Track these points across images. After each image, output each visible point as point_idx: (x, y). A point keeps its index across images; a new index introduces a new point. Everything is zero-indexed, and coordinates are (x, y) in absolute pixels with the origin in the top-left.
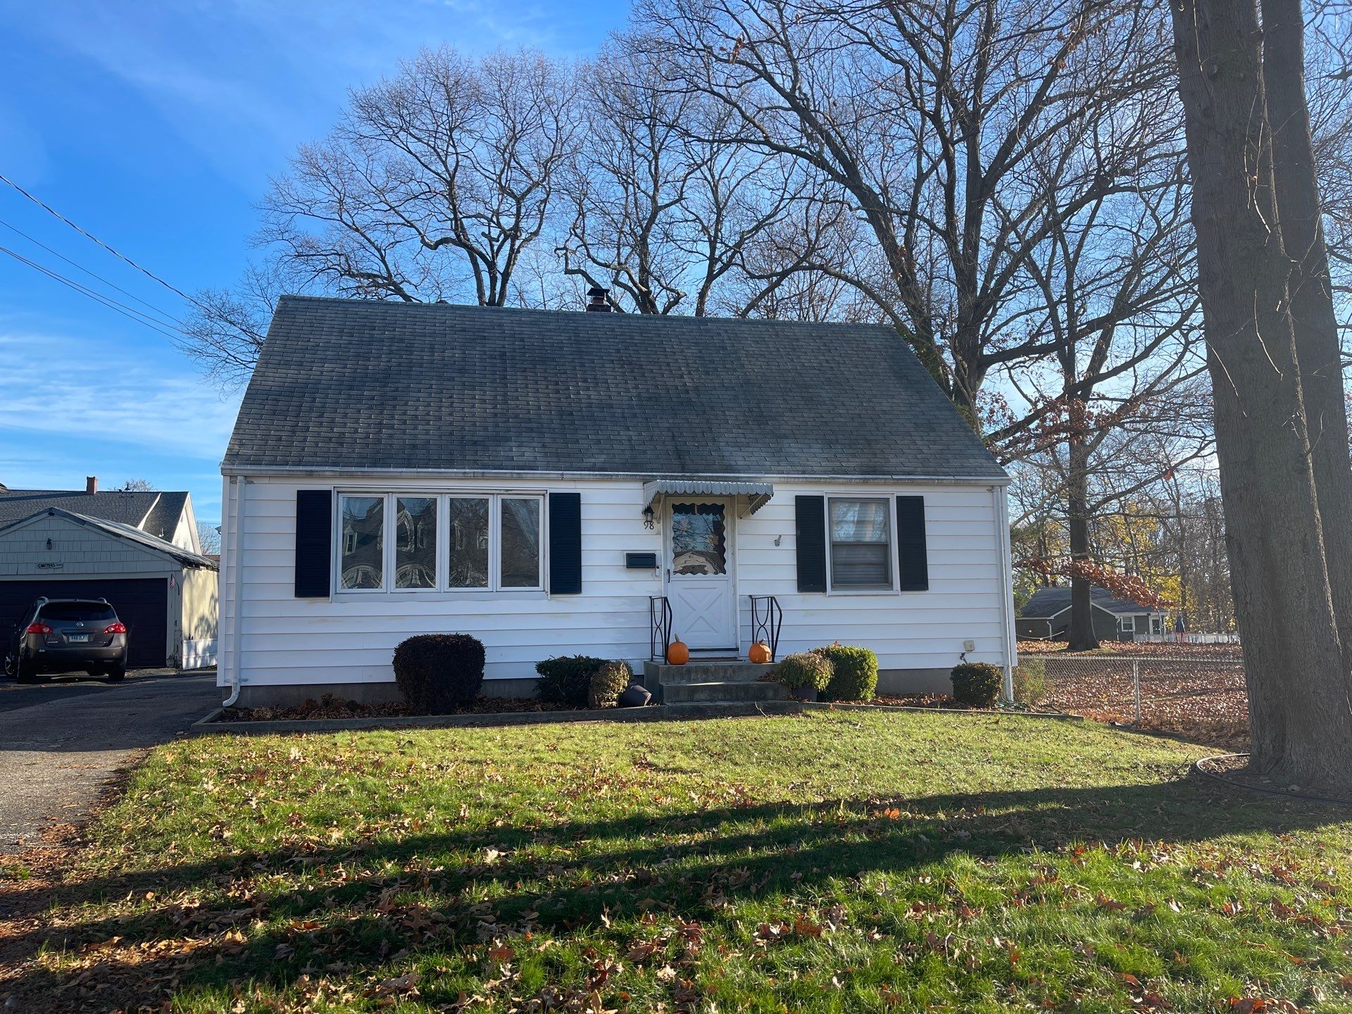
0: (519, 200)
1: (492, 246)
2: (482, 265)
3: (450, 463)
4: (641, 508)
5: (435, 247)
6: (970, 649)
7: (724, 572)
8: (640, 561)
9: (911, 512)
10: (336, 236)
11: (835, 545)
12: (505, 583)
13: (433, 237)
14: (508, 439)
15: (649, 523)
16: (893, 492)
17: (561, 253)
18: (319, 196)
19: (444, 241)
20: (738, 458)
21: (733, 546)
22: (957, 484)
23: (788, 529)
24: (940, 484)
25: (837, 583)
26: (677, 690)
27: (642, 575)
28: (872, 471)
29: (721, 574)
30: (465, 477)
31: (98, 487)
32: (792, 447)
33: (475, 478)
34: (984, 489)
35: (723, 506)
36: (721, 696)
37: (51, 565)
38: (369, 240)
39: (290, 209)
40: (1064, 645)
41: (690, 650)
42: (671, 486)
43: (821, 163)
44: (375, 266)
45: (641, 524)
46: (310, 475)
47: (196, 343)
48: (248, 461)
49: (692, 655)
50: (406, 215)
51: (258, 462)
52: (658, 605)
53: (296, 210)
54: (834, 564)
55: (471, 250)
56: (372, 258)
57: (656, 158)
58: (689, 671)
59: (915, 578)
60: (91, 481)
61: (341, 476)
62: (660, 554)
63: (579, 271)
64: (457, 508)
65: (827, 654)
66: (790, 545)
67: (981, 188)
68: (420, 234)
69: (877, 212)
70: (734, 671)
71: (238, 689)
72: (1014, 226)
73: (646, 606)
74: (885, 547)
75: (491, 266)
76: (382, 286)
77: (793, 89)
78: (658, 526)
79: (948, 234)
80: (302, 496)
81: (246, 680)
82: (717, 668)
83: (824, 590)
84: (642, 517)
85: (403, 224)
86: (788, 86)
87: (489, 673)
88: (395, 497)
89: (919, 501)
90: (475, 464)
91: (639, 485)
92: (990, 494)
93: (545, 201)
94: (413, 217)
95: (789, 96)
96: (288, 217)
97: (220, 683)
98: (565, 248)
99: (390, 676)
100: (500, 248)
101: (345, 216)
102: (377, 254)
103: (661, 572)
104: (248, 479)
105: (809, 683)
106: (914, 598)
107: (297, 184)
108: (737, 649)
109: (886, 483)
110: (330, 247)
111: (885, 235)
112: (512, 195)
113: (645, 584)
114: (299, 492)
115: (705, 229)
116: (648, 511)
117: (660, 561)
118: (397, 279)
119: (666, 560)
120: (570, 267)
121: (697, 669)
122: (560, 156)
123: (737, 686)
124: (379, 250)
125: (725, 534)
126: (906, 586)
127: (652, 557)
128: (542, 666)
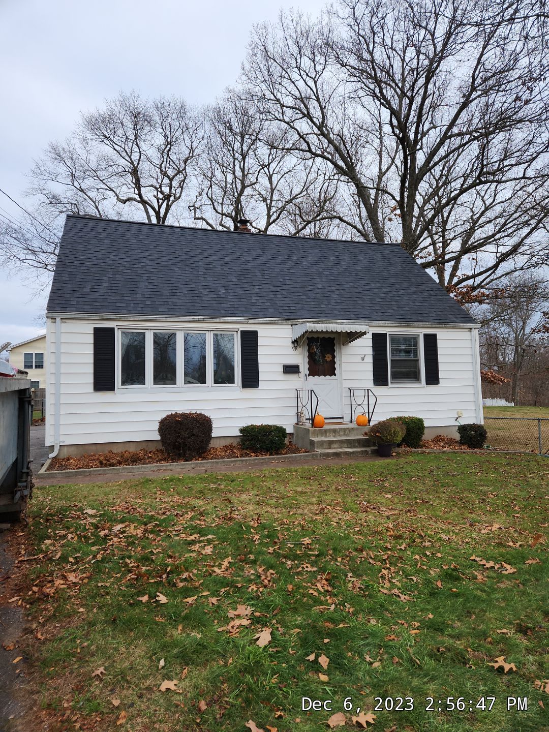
0: (171, 180)
1: (158, 202)
4: (290, 340)
5: (124, 202)
6: (461, 416)
7: (335, 375)
8: (290, 370)
9: (431, 342)
10: (70, 194)
11: (392, 360)
12: (216, 382)
13: (124, 197)
15: (295, 348)
16: (422, 332)
17: (192, 208)
18: (60, 172)
19: (129, 199)
21: (340, 360)
22: (454, 327)
23: (369, 352)
24: (445, 327)
25: (394, 380)
26: (321, 443)
27: (292, 377)
28: (410, 319)
29: (334, 376)
33: (198, 321)
34: (467, 330)
35: (334, 339)
36: (345, 445)
38: (89, 197)
39: (45, 177)
41: (325, 418)
42: (315, 327)
44: (93, 212)
45: (291, 349)
49: (326, 421)
50: (108, 184)
53: (48, 178)
54: (392, 370)
55: (145, 204)
56: (91, 206)
58: (326, 431)
59: (433, 378)
62: (301, 366)
63: (202, 218)
65: (402, 421)
66: (369, 360)
68: (116, 195)
70: (349, 431)
71: (58, 447)
73: (294, 395)
74: (417, 361)
75: (157, 213)
77: (322, 123)
78: (300, 350)
80: (97, 331)
81: (64, 442)
82: (341, 429)
83: (387, 384)
84: (291, 344)
85: (106, 189)
86: (319, 122)
87: (216, 433)
88: (152, 332)
89: (435, 336)
91: (290, 327)
92: (469, 333)
93: (184, 181)
94: (112, 186)
96: (44, 181)
97: (48, 444)
98: (194, 206)
99: (157, 437)
100: (162, 204)
101: (76, 183)
102: (93, 204)
103: (301, 375)
104: (63, 321)
106: (432, 389)
107: (48, 164)
108: (342, 418)
109: (418, 327)
110: (66, 200)
112: (168, 177)
113: (294, 382)
114: (95, 328)
115: (265, 200)
116: (296, 342)
117: (301, 370)
119: (304, 368)
120: (197, 216)
121: (330, 430)
122: (192, 157)
123: (354, 440)
124: (94, 202)
125: (335, 354)
126: (429, 382)
127: (297, 367)
128: (242, 430)
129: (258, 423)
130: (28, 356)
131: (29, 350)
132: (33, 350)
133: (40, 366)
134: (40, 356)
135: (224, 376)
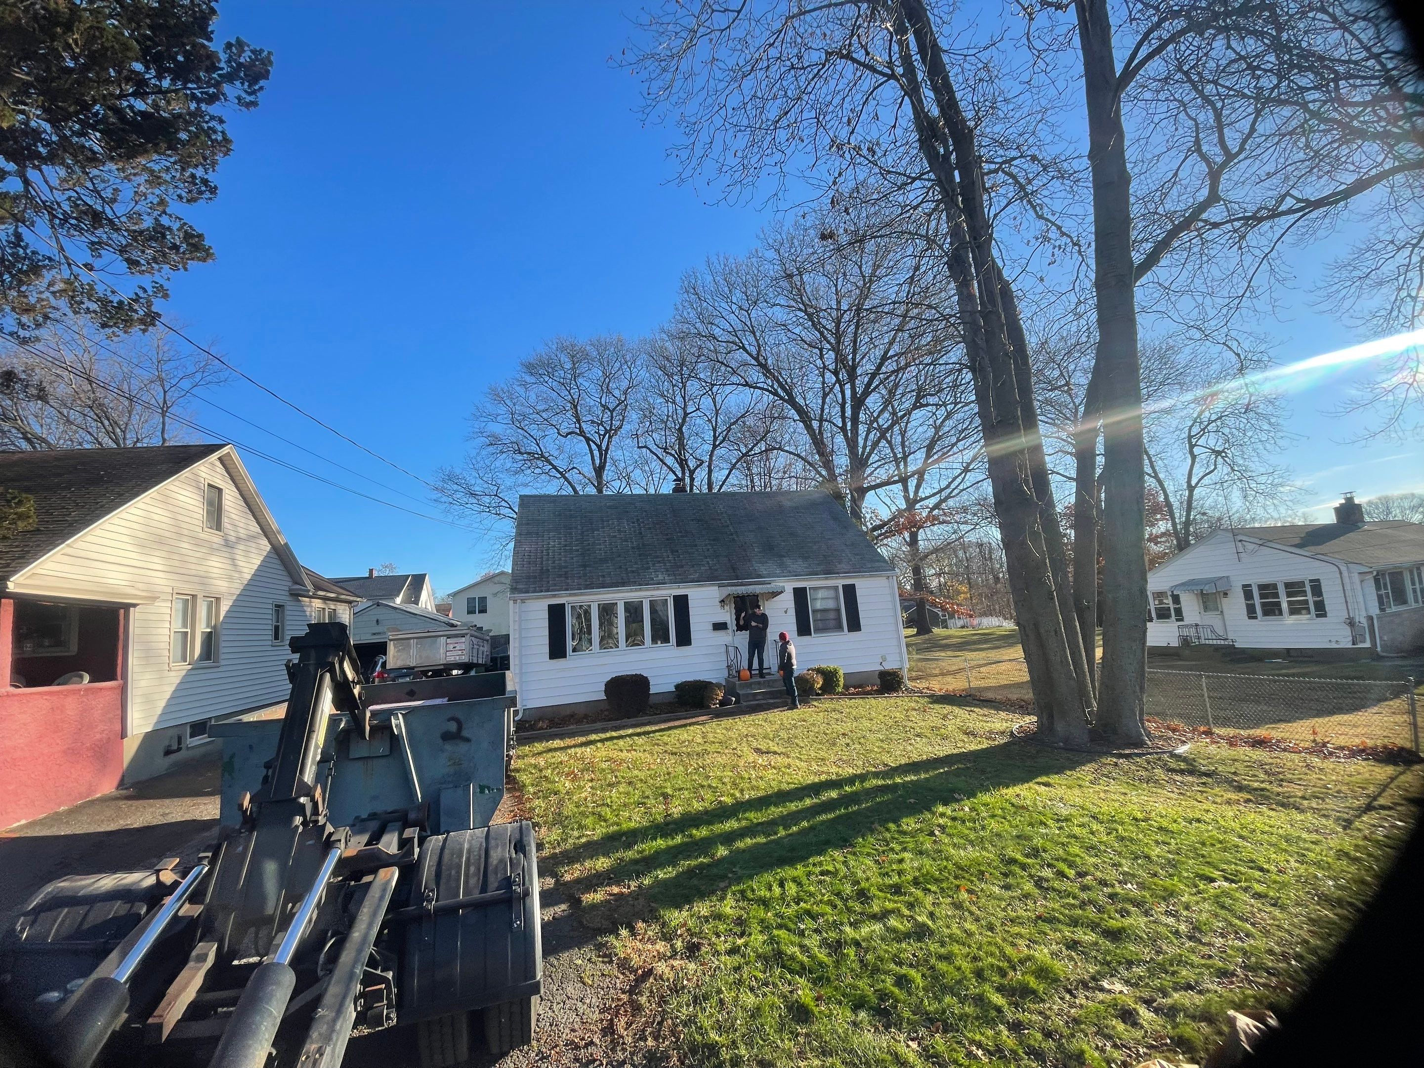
0: (612, 412)
2: (594, 447)
3: (623, 584)
4: (718, 600)
5: (567, 436)
6: (884, 659)
8: (719, 627)
9: (850, 592)
11: (814, 611)
12: (653, 642)
13: (564, 431)
14: (649, 568)
15: (723, 606)
16: (840, 582)
17: (635, 437)
18: (500, 412)
19: (571, 433)
20: (763, 569)
22: (871, 576)
23: (791, 604)
24: (863, 577)
25: (817, 630)
26: (747, 695)
27: (721, 634)
28: (829, 572)
30: (631, 591)
31: (375, 574)
32: (788, 561)
33: (636, 590)
34: (884, 579)
37: (379, 634)
40: (914, 631)
42: (735, 590)
43: (775, 394)
44: (534, 448)
45: (719, 607)
46: (554, 596)
47: (436, 495)
48: (521, 591)
51: (527, 592)
52: (731, 649)
54: (814, 621)
55: (588, 440)
57: (684, 386)
58: (752, 684)
59: (855, 625)
60: (371, 571)
61: (571, 595)
62: (729, 622)
63: (645, 447)
64: (628, 606)
65: (819, 671)
66: (792, 612)
67: (858, 403)
68: (557, 429)
69: (804, 416)
71: (522, 711)
72: (876, 419)
73: (723, 649)
74: (838, 610)
75: (599, 447)
76: (538, 459)
77: (758, 354)
78: (727, 608)
79: (843, 429)
80: (551, 607)
83: (811, 634)
84: (719, 604)
86: (754, 353)
87: (653, 690)
88: (596, 603)
89: (853, 586)
90: (634, 583)
91: (717, 588)
92: (887, 581)
93: (625, 410)
94: (553, 422)
95: (756, 359)
96: (484, 423)
99: (603, 697)
100: (603, 437)
101: (515, 421)
102: (534, 441)
103: (730, 631)
104: (523, 601)
105: (812, 687)
106: (855, 635)
107: (488, 405)
109: (836, 578)
111: (809, 427)
112: (608, 409)
113: (724, 638)
114: (549, 605)
115: (710, 421)
116: (722, 601)
117: (729, 626)
118: (547, 455)
119: (732, 624)
120: (640, 445)
121: (755, 683)
123: (777, 692)
126: (850, 630)
127: (725, 624)
128: (677, 687)
129: (690, 678)
130: (471, 601)
131: (471, 595)
132: (477, 594)
133: (483, 611)
134: (483, 600)
135: (660, 635)
